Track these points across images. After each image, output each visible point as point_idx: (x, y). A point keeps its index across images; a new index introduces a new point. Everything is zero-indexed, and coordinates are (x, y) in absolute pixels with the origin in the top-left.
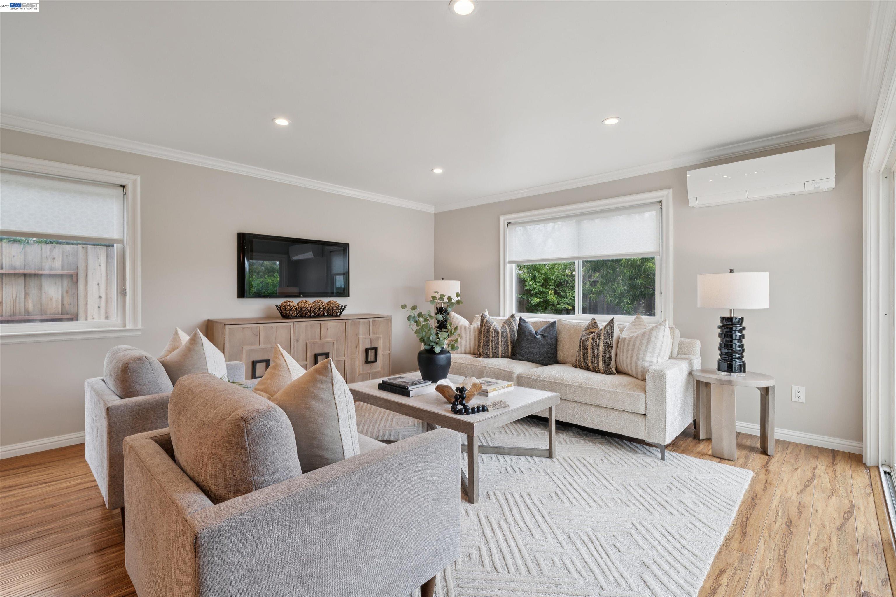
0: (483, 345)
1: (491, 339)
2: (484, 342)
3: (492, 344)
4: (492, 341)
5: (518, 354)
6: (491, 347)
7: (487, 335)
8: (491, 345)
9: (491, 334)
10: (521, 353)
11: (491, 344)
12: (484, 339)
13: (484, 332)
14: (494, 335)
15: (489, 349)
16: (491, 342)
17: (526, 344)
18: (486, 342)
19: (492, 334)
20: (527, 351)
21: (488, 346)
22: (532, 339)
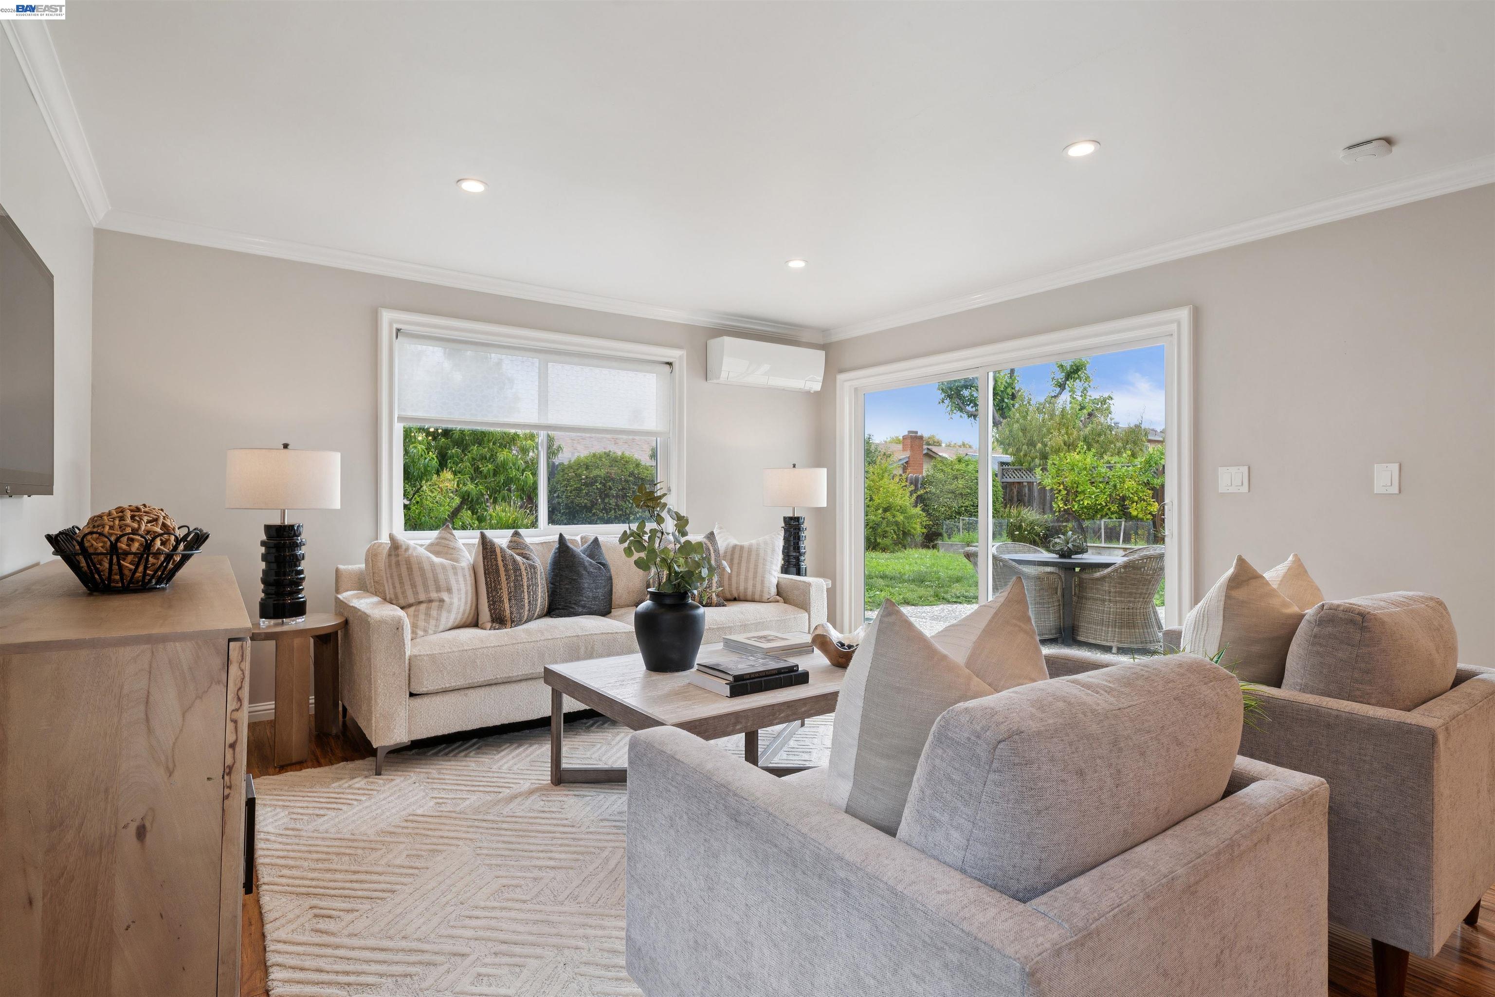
0: (510, 600)
1: (525, 584)
2: (509, 593)
3: (529, 593)
4: (528, 588)
5: (575, 604)
6: (526, 601)
7: (516, 576)
8: (526, 597)
9: (524, 573)
10: (580, 601)
11: (526, 594)
12: (509, 587)
13: (506, 570)
14: (530, 574)
15: (524, 605)
16: (526, 590)
17: (588, 583)
18: (516, 592)
19: (527, 573)
20: (591, 594)
21: (522, 600)
22: (596, 571)
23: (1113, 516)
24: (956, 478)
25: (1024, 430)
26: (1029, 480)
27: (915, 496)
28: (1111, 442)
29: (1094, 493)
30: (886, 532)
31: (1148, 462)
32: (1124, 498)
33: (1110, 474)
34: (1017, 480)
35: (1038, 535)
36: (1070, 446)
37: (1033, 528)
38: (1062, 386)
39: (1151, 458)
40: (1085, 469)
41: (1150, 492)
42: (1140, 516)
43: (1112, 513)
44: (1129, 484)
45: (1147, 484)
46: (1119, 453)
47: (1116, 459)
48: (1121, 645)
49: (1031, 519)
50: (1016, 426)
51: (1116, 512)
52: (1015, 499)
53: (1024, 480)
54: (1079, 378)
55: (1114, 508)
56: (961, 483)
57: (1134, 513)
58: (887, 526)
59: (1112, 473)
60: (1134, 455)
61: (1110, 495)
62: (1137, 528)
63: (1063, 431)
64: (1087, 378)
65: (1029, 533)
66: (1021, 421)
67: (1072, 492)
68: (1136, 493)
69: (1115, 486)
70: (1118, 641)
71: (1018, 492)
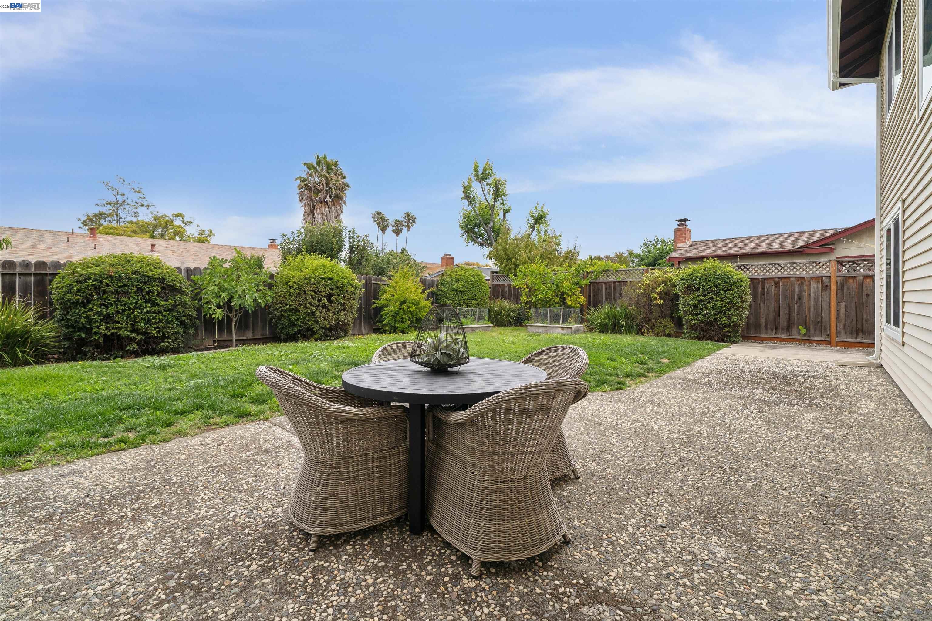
23: (557, 305)
24: (458, 280)
25: (505, 251)
26: (508, 282)
27: (426, 292)
28: (558, 258)
29: (544, 290)
30: (402, 319)
31: (577, 269)
32: (563, 294)
33: (554, 277)
34: (501, 283)
35: (512, 318)
36: (532, 260)
37: (509, 314)
38: (533, 228)
39: (579, 267)
40: (540, 274)
41: (579, 289)
42: (573, 305)
43: (556, 303)
44: (566, 284)
45: (577, 284)
46: (561, 265)
47: (559, 268)
48: (488, 558)
49: (508, 307)
50: (500, 247)
51: (558, 303)
52: (500, 294)
53: (506, 282)
54: (542, 223)
55: (557, 300)
56: (461, 284)
57: (569, 303)
58: (404, 314)
59: (556, 276)
60: (570, 266)
61: (555, 291)
62: (572, 313)
63: (528, 250)
64: (547, 223)
65: (507, 317)
66: (503, 244)
67: (532, 290)
68: (570, 290)
69: (557, 286)
70: (482, 550)
71: (502, 291)
